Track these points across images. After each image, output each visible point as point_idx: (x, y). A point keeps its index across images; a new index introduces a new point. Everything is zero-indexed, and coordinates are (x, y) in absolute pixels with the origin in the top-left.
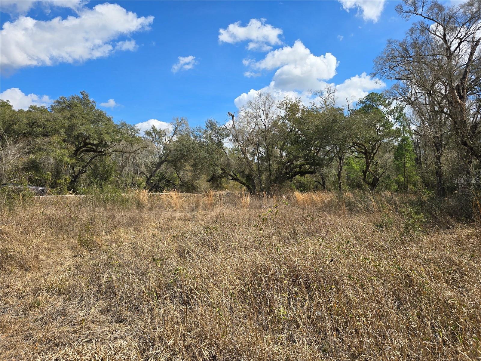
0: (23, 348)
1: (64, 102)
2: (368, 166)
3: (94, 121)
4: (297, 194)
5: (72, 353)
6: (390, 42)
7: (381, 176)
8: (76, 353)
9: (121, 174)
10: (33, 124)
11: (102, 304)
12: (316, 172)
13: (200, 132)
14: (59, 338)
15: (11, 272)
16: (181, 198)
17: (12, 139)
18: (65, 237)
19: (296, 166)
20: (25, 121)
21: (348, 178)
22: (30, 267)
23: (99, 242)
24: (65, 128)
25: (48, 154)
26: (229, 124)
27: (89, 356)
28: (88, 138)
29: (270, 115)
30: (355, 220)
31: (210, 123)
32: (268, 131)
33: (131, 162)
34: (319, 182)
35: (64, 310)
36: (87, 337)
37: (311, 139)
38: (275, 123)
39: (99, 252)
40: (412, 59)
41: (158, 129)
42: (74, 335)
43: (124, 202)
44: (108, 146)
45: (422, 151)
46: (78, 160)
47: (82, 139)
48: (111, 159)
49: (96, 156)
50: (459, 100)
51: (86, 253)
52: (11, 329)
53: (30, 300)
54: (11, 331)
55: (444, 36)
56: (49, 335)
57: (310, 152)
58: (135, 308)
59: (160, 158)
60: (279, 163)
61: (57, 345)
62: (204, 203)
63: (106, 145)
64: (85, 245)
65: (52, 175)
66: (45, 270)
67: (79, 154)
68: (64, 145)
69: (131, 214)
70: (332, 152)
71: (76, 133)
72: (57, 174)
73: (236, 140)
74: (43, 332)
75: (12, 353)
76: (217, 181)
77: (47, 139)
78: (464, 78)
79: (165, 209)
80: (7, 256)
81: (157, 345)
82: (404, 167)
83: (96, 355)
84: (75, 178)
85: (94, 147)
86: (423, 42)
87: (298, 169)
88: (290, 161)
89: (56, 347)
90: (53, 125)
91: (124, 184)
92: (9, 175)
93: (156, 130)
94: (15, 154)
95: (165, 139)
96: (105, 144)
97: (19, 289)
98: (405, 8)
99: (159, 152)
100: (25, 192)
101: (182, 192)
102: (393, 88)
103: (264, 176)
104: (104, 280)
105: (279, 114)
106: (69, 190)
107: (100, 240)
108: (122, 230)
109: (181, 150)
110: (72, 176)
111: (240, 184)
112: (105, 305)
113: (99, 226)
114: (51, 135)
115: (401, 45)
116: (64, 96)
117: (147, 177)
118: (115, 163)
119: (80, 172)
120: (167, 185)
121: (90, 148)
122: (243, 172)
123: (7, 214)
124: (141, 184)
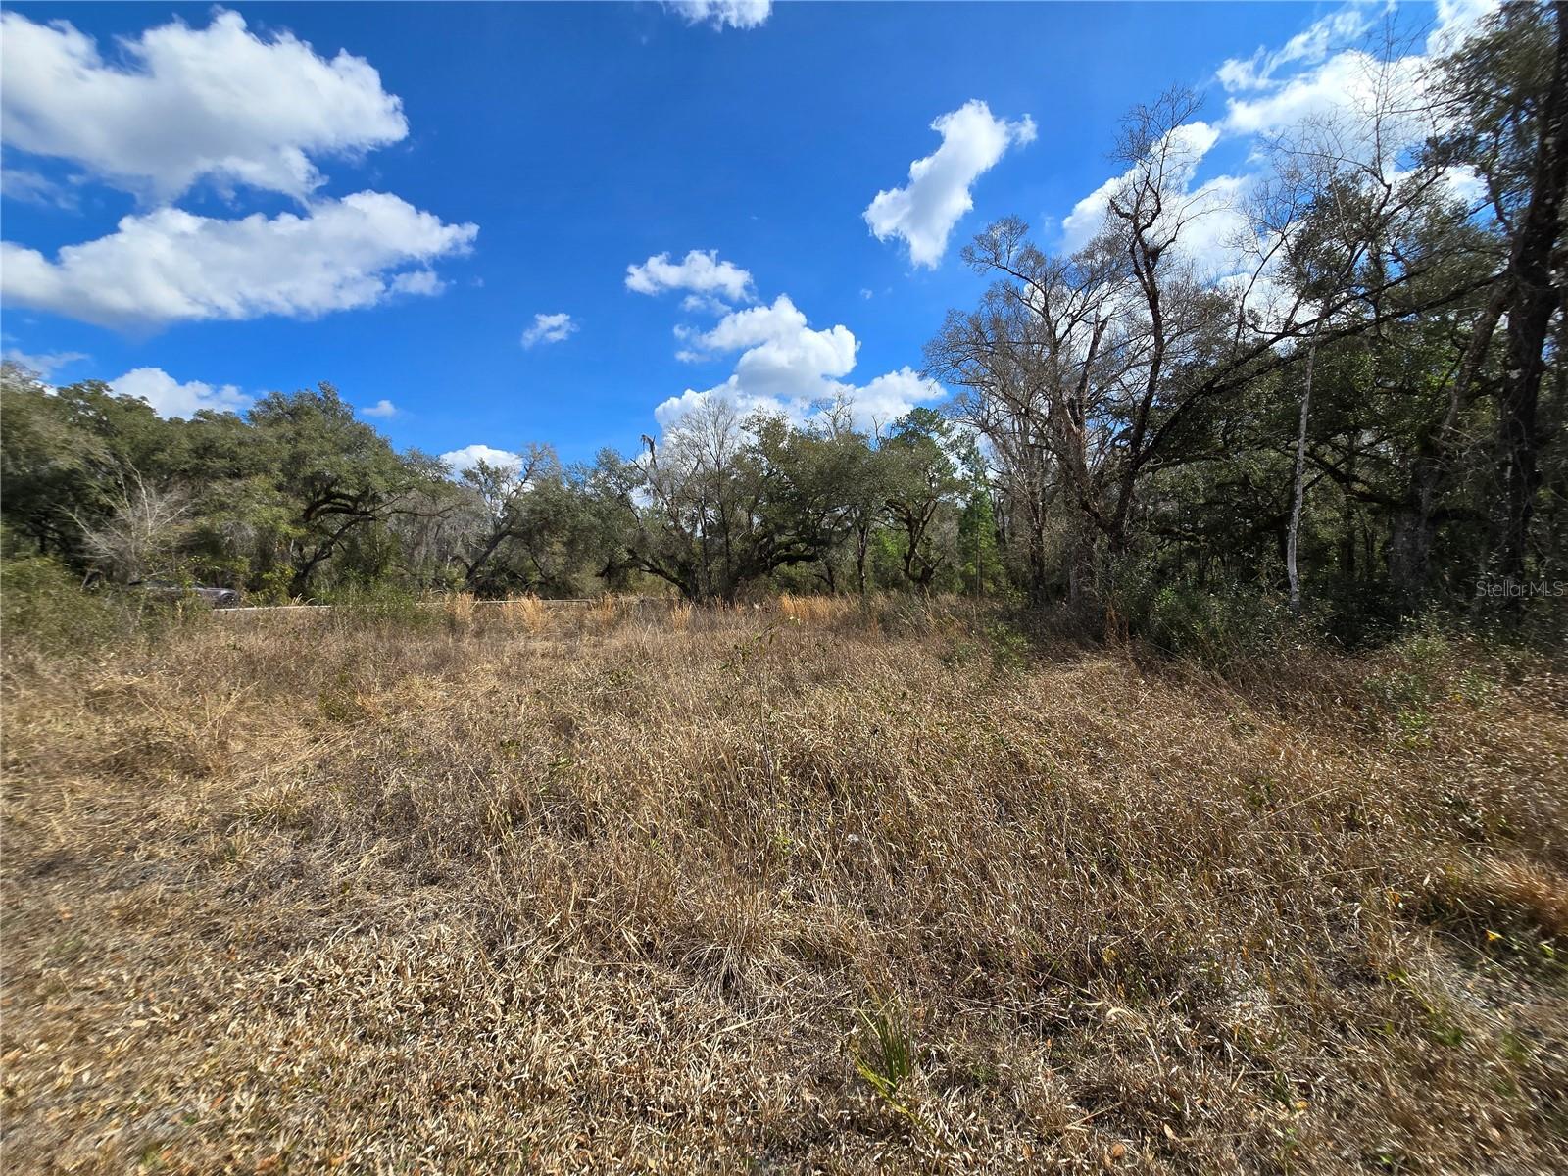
0: (198, 960)
1: (280, 405)
2: (914, 546)
3: (349, 446)
4: (787, 601)
5: (322, 961)
6: (951, 314)
7: (937, 565)
8: (332, 962)
9: (410, 562)
10: (206, 450)
11: (384, 846)
12: (818, 559)
13: (585, 474)
14: (288, 930)
15: (160, 782)
16: (543, 611)
17: (153, 482)
18: (290, 697)
19: (780, 546)
20: (187, 444)
21: (877, 568)
22: (208, 769)
23: (370, 708)
24: (283, 460)
25: (241, 515)
26: (644, 459)
27: (365, 967)
28: (334, 483)
29: (728, 442)
30: (898, 650)
31: (607, 457)
32: (724, 475)
33: (431, 535)
34: (822, 577)
35: (298, 863)
36: (356, 923)
37: (808, 492)
38: (737, 459)
39: (371, 729)
40: (990, 349)
41: (492, 467)
42: (324, 920)
43: (419, 619)
44: (380, 501)
45: (1007, 519)
46: (312, 530)
47: (322, 485)
48: (386, 530)
49: (352, 523)
50: (1073, 426)
51: (339, 733)
52: (165, 917)
53: (211, 844)
54: (167, 922)
55: (1046, 309)
56: (264, 924)
57: (807, 517)
58: (464, 850)
59: (497, 527)
60: (745, 539)
61: (285, 947)
62: (593, 620)
63: (376, 499)
64: (336, 714)
65: (252, 563)
66: (243, 775)
67: (315, 519)
68: (279, 496)
69: (438, 645)
70: (847, 519)
71: (307, 471)
72: (264, 558)
73: (658, 490)
74: (246, 918)
75: (171, 973)
76: (618, 575)
77: (238, 484)
78: (1081, 388)
79: (510, 634)
80: (148, 746)
81: (522, 931)
82: (976, 547)
83: (382, 963)
84: (305, 569)
85: (349, 503)
86: (1009, 318)
87: (783, 552)
88: (769, 535)
89: (282, 952)
90: (252, 453)
91: (416, 582)
92: (146, 563)
93: (488, 468)
94: (162, 517)
95: (507, 488)
96: (374, 496)
97: (181, 822)
98: (979, 254)
99: (494, 515)
100: (189, 601)
101: (545, 598)
102: (956, 400)
103: (716, 565)
104: (388, 792)
105: (745, 441)
106: (293, 595)
107: (373, 702)
108: (418, 681)
109: (541, 512)
110: (299, 566)
111: (665, 582)
112: (394, 847)
113: (368, 672)
114: (249, 475)
115: (971, 320)
116: (281, 392)
117: (467, 566)
118: (396, 537)
119: (317, 557)
120: (512, 584)
121: (340, 504)
122: (672, 557)
123: (146, 650)
124: (455, 581)
